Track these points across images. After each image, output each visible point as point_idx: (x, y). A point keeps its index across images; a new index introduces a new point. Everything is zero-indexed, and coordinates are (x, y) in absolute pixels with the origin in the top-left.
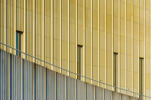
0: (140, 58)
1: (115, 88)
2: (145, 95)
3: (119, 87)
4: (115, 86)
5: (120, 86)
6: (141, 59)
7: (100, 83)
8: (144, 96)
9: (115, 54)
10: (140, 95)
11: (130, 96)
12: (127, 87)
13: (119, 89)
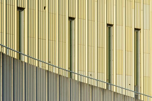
0: (108, 25)
1: (71, 73)
2: (115, 84)
3: (76, 72)
4: (71, 70)
5: (78, 70)
6: (110, 26)
7: (49, 65)
8: (113, 85)
9: (71, 19)
10: (107, 84)
11: (92, 86)
12: (88, 71)
13: (76, 75)
